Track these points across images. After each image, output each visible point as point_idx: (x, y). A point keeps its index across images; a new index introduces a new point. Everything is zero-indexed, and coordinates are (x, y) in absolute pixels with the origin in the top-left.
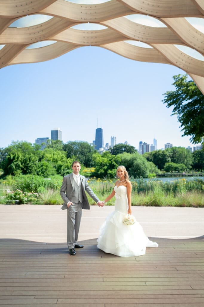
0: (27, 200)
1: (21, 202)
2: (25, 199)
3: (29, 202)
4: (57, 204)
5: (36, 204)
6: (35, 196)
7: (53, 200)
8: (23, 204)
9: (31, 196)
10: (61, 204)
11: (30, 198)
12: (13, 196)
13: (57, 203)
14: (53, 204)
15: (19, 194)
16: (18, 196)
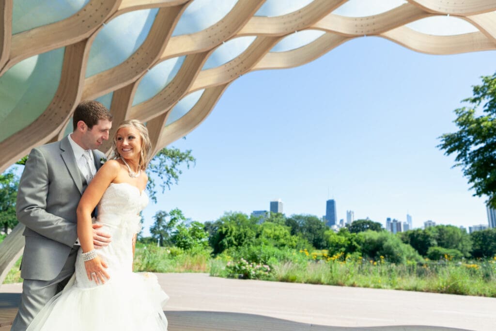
0: (255, 274)
1: (246, 276)
2: (253, 273)
3: (257, 277)
4: (298, 282)
5: (267, 280)
6: (265, 270)
7: (291, 276)
8: (250, 278)
9: (260, 269)
10: (303, 282)
11: (258, 272)
12: (237, 267)
13: (296, 280)
14: (292, 281)
15: (244, 265)
16: (243, 268)
